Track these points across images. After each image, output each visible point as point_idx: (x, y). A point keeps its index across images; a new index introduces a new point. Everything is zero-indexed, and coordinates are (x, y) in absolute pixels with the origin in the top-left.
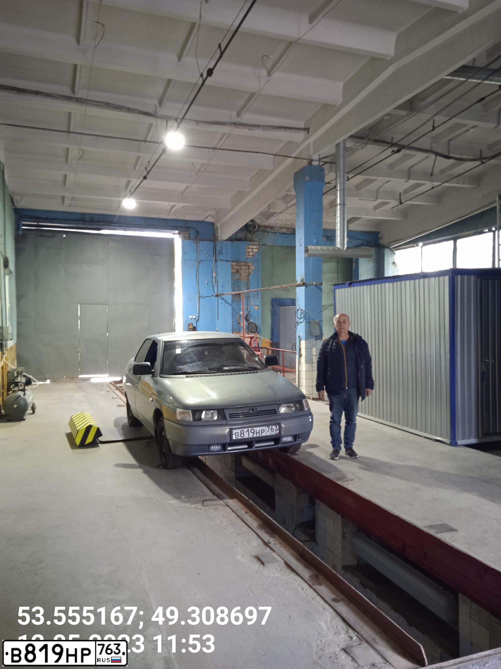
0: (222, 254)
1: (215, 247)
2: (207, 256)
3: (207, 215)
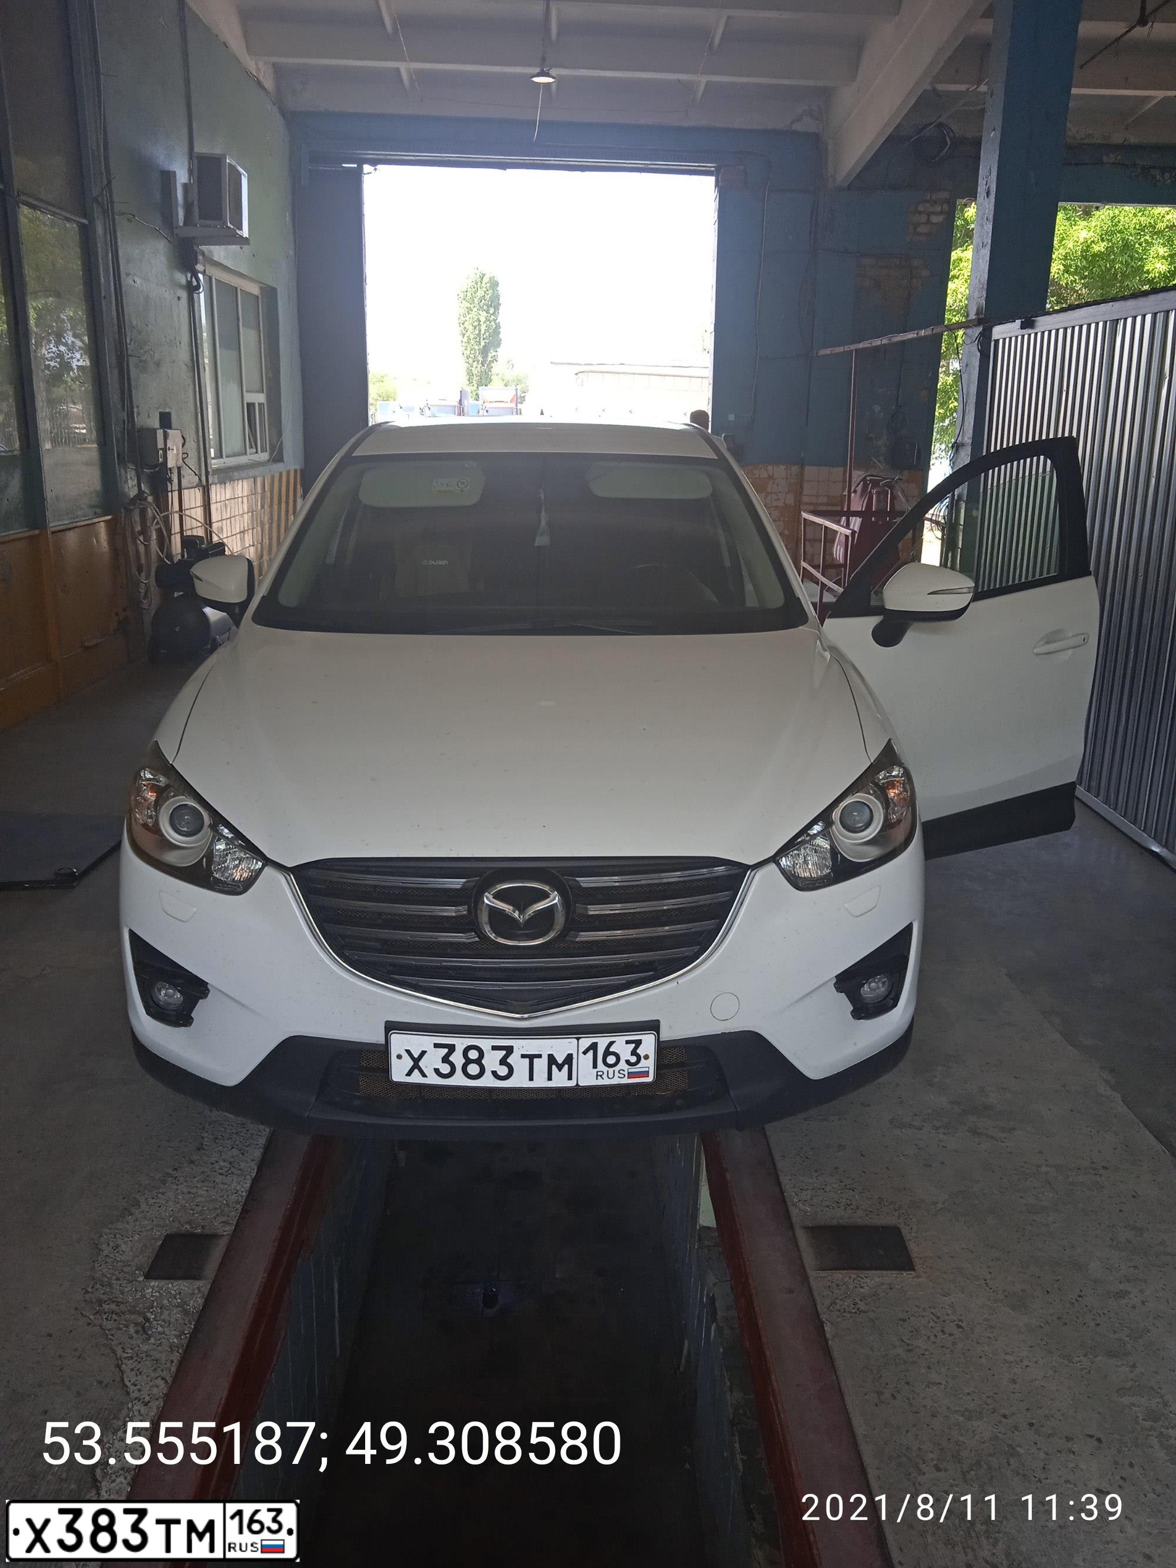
1: (815, 210)
3: (800, 109)
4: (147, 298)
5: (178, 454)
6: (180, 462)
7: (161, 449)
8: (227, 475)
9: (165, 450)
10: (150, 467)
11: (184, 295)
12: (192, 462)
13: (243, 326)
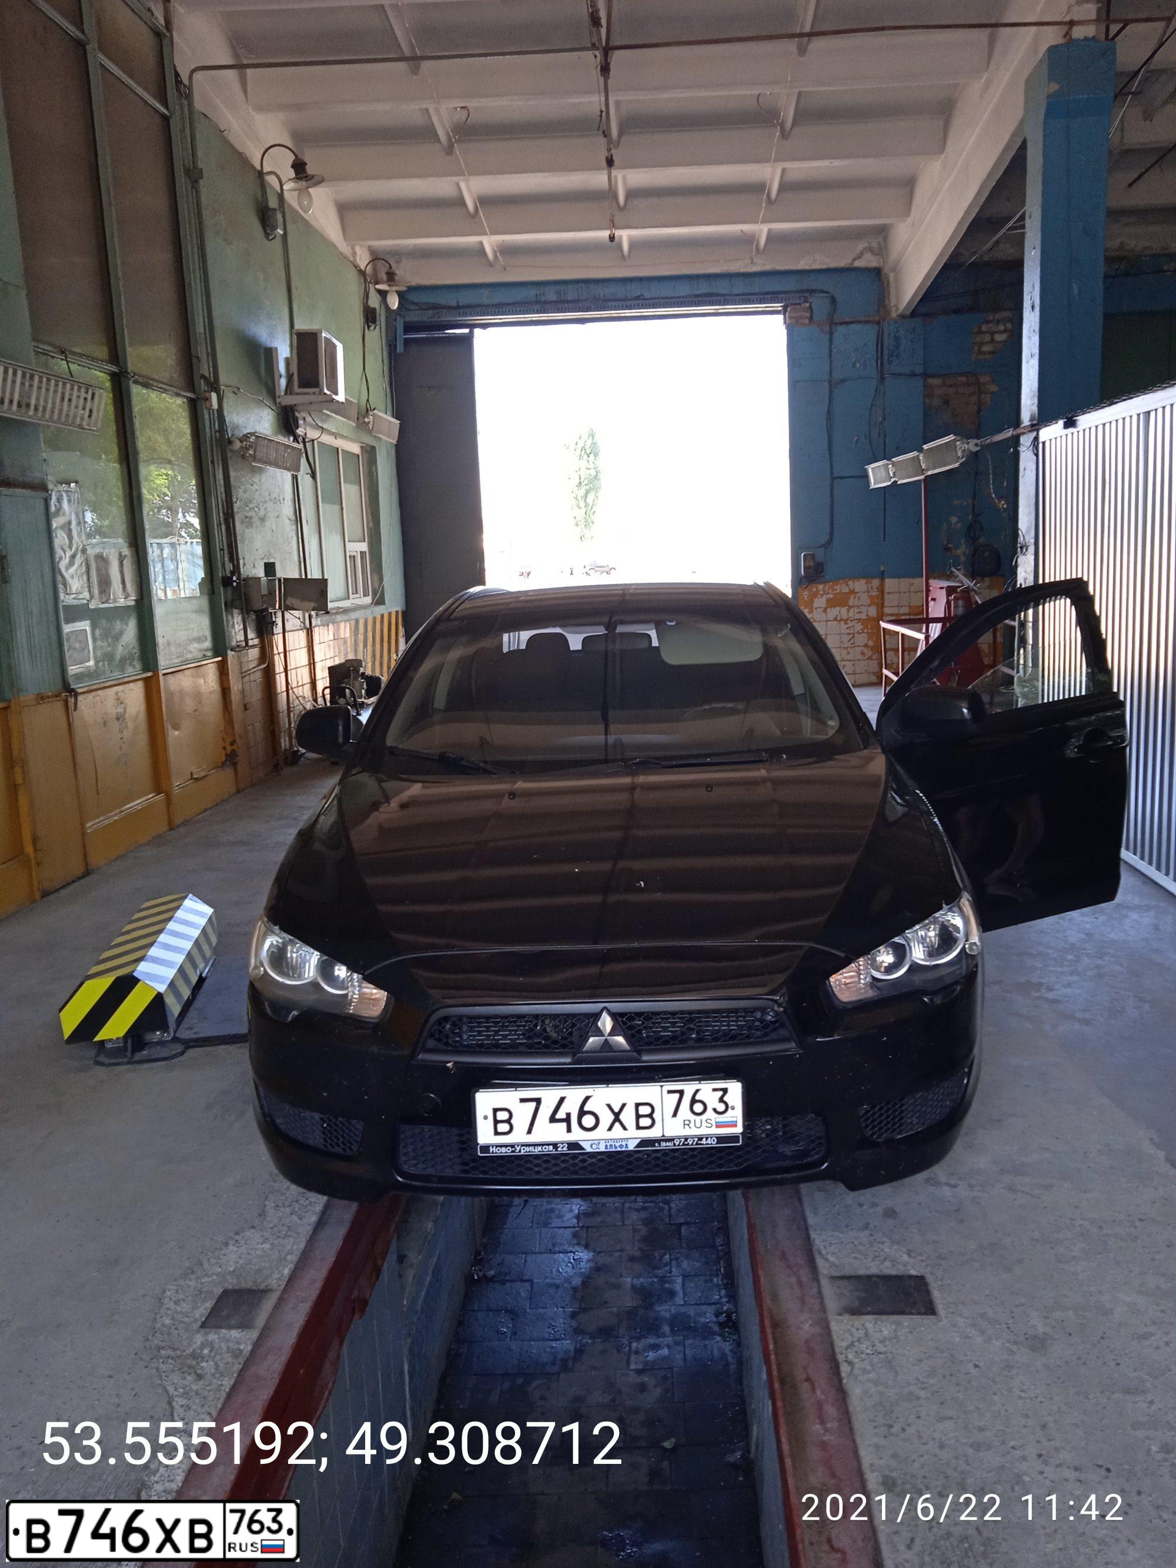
0: (898, 356)
1: (880, 338)
3: (860, 247)
13: (344, 482)
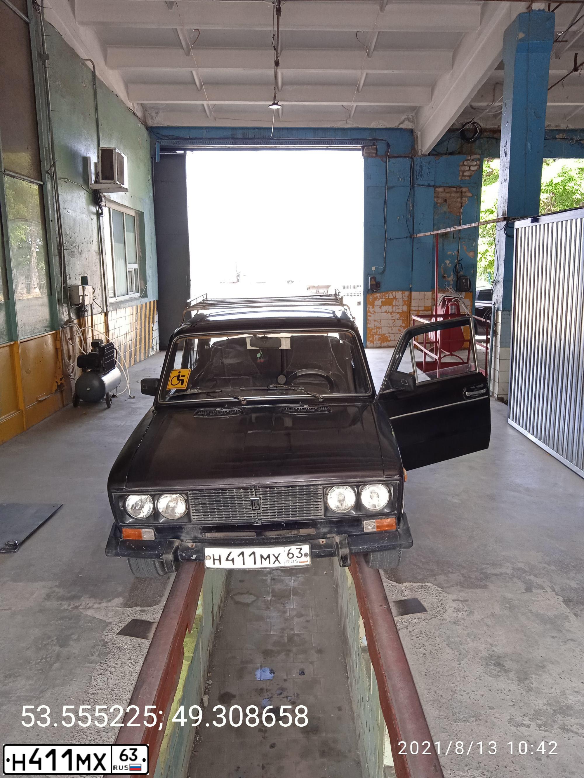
0: (421, 176)
1: (412, 166)
2: (400, 179)
3: (403, 118)
4: (75, 220)
5: (90, 298)
6: (92, 301)
7: (81, 296)
8: (117, 306)
9: (83, 296)
10: (76, 305)
11: (95, 217)
12: (99, 300)
13: (126, 231)
